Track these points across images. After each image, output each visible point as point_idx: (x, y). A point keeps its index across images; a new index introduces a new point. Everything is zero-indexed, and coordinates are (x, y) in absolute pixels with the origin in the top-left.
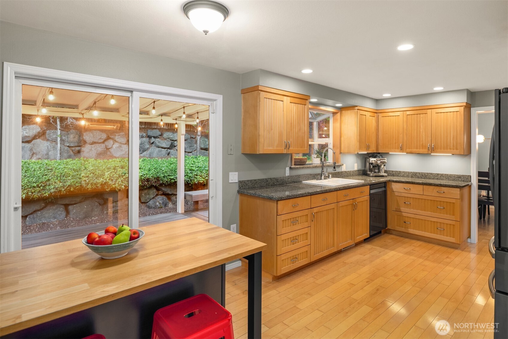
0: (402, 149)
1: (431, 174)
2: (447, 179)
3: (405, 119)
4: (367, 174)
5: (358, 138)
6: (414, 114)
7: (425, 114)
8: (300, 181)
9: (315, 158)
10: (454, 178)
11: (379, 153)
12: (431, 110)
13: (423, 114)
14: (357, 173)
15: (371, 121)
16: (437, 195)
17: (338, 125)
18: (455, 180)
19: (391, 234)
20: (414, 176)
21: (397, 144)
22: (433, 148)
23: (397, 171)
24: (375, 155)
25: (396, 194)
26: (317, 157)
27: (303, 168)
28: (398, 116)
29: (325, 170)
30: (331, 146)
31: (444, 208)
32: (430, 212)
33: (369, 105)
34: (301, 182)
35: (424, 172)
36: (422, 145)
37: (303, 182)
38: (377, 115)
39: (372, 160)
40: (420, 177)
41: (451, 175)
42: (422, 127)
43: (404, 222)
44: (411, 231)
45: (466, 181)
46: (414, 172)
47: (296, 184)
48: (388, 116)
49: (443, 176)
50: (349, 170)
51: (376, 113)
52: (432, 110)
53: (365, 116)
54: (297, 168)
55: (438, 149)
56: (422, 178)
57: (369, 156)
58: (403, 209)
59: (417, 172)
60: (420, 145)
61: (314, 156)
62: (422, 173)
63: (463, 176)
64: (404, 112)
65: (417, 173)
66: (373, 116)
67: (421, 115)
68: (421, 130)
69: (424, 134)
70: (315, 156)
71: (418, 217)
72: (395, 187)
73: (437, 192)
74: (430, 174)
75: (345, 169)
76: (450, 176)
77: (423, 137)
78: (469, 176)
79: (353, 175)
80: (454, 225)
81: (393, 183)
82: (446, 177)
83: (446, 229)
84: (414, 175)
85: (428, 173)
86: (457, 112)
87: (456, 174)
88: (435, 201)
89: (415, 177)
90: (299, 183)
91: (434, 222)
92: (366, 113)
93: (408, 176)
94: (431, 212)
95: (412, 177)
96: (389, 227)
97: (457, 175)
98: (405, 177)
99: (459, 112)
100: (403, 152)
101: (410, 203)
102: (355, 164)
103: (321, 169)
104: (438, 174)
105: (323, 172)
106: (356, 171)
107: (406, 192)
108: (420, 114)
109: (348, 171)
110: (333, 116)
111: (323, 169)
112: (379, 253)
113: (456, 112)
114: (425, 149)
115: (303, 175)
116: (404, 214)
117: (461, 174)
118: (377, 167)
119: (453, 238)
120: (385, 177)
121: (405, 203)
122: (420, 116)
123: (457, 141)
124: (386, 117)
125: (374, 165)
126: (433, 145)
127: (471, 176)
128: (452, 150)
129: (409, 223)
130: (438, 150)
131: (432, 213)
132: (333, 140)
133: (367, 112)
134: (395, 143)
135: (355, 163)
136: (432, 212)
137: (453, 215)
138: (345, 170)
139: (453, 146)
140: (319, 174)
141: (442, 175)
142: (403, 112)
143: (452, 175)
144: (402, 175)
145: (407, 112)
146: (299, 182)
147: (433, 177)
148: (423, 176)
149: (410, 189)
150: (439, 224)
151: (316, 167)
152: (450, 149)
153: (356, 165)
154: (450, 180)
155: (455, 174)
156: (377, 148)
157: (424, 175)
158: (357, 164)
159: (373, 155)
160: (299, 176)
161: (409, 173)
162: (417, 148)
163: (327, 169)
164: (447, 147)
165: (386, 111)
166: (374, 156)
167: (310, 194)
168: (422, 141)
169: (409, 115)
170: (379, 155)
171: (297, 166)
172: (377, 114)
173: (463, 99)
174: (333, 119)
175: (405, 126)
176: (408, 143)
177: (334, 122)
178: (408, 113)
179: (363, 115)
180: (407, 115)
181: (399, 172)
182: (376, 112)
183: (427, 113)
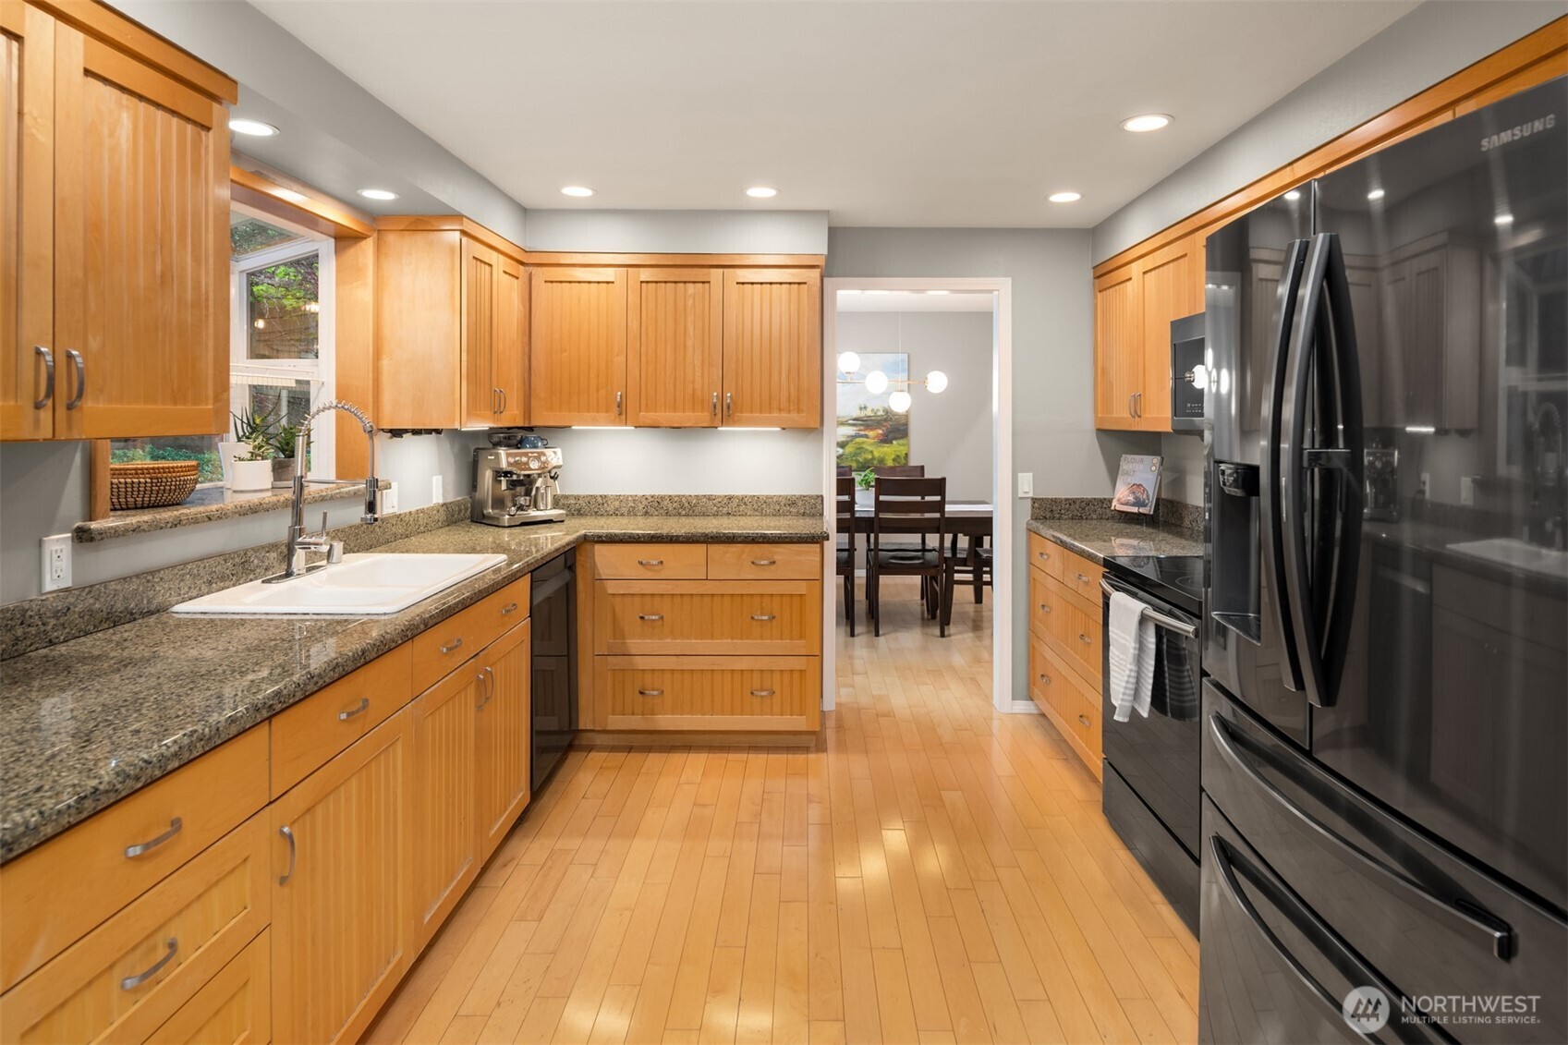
0: (622, 412)
1: (710, 498)
2: (757, 513)
3: (634, 298)
4: (484, 516)
5: (464, 364)
6: (666, 282)
7: (703, 282)
8: (153, 607)
9: (240, 459)
10: (778, 507)
11: (531, 429)
12: (722, 270)
13: (697, 284)
14: (442, 516)
15: (508, 292)
16: (750, 573)
17: (364, 294)
18: (780, 515)
19: (590, 748)
20: (651, 510)
21: (603, 392)
22: (729, 407)
23: (594, 497)
24: (519, 438)
25: (612, 588)
26: (254, 457)
27: (177, 524)
28: (608, 282)
29: (312, 519)
30: (324, 395)
31: (774, 617)
32: (729, 641)
33: (501, 225)
34: (162, 609)
35: (687, 494)
36: (694, 393)
37: (178, 608)
38: (527, 275)
39: (504, 457)
40: (674, 512)
41: (767, 497)
42: (691, 329)
43: (641, 693)
44: (666, 721)
45: (809, 515)
46: (652, 497)
47: (127, 631)
48: (570, 282)
49: (745, 504)
50: (413, 509)
51: (522, 263)
52: (726, 270)
53: (487, 267)
54: (136, 530)
55: (742, 412)
56: (680, 514)
57: (495, 439)
58: (635, 644)
59: (663, 494)
60: (684, 397)
61: (231, 448)
62: (679, 496)
63: (802, 498)
64: (630, 269)
65: (662, 498)
66: (513, 276)
67: (688, 284)
68: (690, 343)
69: (701, 357)
70: (245, 449)
71: (687, 663)
72: (606, 560)
73: (753, 563)
74: (704, 500)
75: (396, 504)
76: (765, 502)
77: (697, 369)
78: (818, 496)
79: (428, 529)
80: (801, 671)
81: (597, 547)
82: (756, 506)
83: (778, 692)
84: (655, 505)
85: (698, 496)
86: (799, 283)
87: (782, 494)
88: (745, 598)
89: (656, 513)
90: (152, 619)
91: (742, 671)
92: (493, 257)
93: (632, 512)
94: (732, 638)
95: (646, 513)
96: (585, 722)
97: (786, 497)
98: (622, 515)
99: (805, 286)
100: (626, 425)
101: (662, 618)
102: (435, 478)
103: (286, 520)
104: (730, 498)
105: (301, 532)
106: (437, 509)
107: (649, 575)
108: (685, 282)
109: (410, 513)
110: (338, 251)
111: (298, 517)
112: (590, 871)
113: (796, 286)
114: (702, 411)
115: (173, 567)
116: (641, 663)
117: (798, 493)
118: (524, 484)
119: (801, 715)
120: (556, 522)
121: (642, 618)
122: (685, 290)
123: (799, 384)
124: (561, 282)
125: (515, 477)
126: (729, 395)
127: (822, 496)
128: (784, 415)
129: (655, 693)
130: (745, 415)
131: (735, 641)
132: (338, 369)
133: (495, 254)
134: (598, 390)
135: (436, 475)
136: (737, 639)
137: (802, 637)
138: (397, 511)
139: (789, 400)
140: (273, 547)
141: (742, 499)
142: (625, 269)
143: (772, 497)
144: (611, 509)
145: (642, 269)
146: (151, 613)
147: (715, 508)
148: (682, 507)
149: (662, 562)
150: (756, 676)
151: (254, 511)
152: (780, 410)
153: (437, 481)
154: (765, 515)
155: (779, 494)
156: (528, 411)
157: (686, 505)
158: (440, 477)
159: (509, 438)
160: (148, 576)
161: (635, 499)
162: (675, 409)
163: (325, 514)
164: (770, 404)
165: (562, 262)
166: (515, 442)
167: (265, 714)
168: (694, 382)
169: (647, 282)
170: (531, 436)
171: (134, 519)
172: (527, 268)
173: (813, 244)
174: (338, 267)
175: (634, 325)
176: (643, 387)
177: (340, 282)
178: (645, 274)
179: (481, 261)
180: (641, 282)
181: (600, 499)
182: (526, 262)
183: (709, 282)
